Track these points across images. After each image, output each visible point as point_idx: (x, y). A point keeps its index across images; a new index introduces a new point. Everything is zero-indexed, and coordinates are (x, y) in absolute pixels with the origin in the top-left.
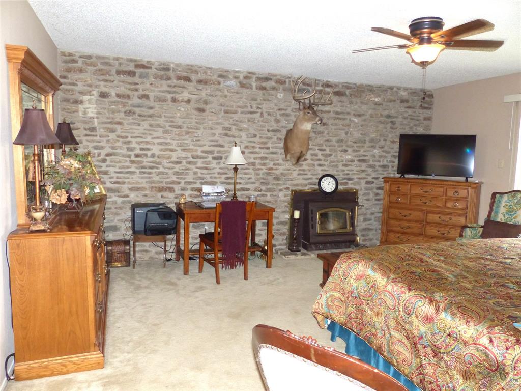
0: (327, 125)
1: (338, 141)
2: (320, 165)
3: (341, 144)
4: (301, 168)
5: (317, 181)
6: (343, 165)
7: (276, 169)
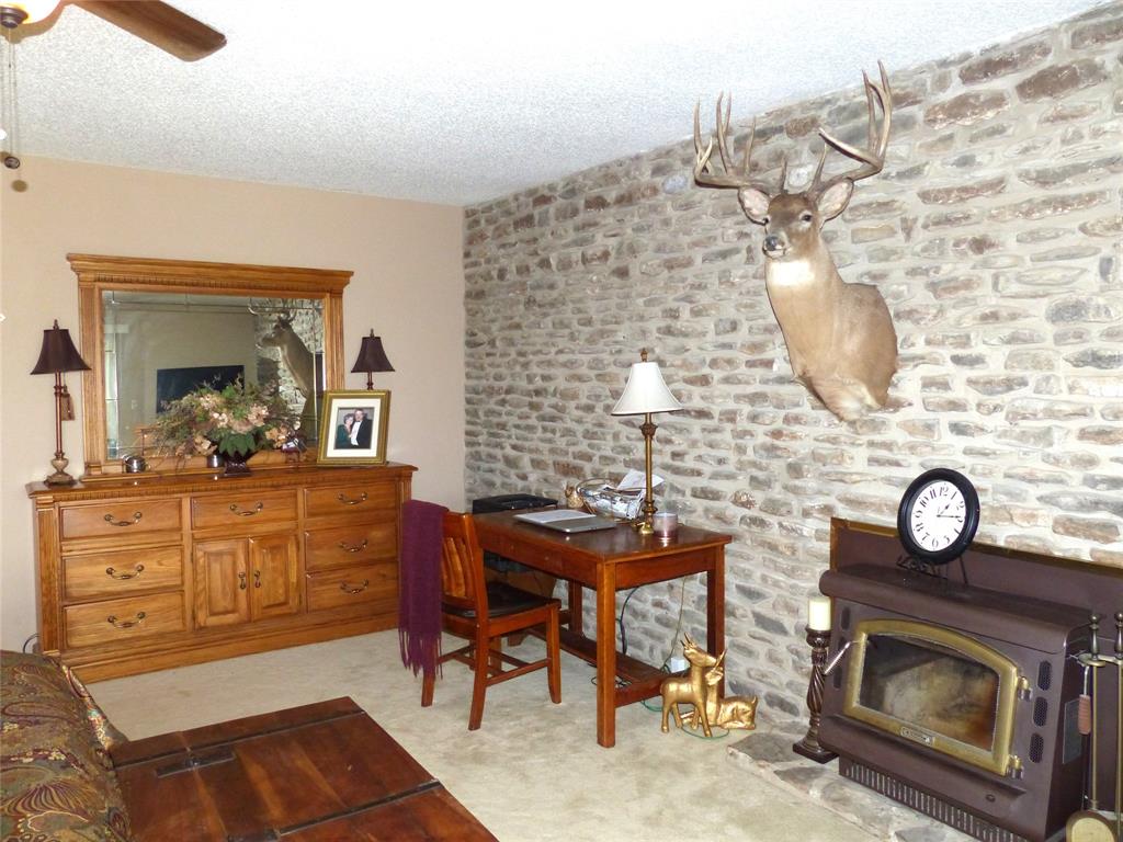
0: (992, 245)
1: (1057, 315)
2: (958, 429)
3: (1074, 326)
4: (877, 438)
5: (898, 495)
6: (1084, 435)
7: (794, 437)
